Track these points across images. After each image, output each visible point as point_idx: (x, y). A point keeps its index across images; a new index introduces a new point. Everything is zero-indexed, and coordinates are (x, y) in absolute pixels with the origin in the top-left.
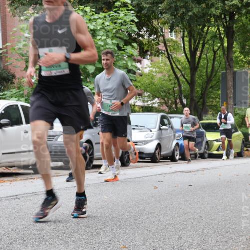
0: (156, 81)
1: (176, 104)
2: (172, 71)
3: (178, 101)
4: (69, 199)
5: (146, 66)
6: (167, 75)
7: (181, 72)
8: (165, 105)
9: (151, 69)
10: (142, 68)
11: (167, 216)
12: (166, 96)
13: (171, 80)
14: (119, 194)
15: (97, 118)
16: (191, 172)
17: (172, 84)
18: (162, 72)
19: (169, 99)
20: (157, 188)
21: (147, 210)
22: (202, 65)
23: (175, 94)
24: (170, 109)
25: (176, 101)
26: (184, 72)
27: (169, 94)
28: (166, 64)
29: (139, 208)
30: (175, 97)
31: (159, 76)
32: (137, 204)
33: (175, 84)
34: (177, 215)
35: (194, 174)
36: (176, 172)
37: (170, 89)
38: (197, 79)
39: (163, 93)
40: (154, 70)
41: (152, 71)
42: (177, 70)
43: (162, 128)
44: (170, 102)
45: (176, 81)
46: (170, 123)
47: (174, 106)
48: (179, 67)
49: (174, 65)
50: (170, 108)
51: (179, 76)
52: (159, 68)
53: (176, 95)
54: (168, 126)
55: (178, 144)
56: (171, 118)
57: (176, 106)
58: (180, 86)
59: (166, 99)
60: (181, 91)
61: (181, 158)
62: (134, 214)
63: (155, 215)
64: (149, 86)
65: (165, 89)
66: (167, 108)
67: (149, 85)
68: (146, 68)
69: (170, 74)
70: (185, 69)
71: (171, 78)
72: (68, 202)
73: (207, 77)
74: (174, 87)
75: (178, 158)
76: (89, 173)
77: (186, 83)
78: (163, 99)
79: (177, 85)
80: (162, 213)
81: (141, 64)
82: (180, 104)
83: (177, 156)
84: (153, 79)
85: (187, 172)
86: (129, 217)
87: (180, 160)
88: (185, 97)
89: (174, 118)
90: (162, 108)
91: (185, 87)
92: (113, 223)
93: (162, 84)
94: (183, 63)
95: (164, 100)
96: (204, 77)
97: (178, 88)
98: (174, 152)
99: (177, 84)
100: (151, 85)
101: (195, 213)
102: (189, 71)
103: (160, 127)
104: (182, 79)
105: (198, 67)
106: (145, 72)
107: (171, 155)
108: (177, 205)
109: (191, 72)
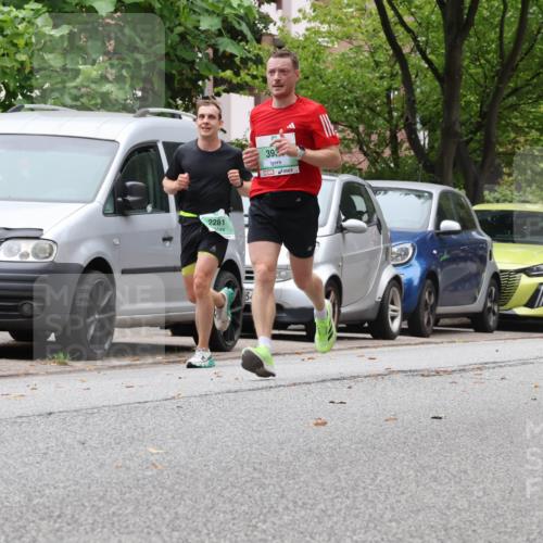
0: (329, 67)
1: (394, 144)
2: (382, 34)
3: (402, 135)
4: (28, 454)
5: (295, 14)
6: (366, 48)
7: (415, 39)
8: (355, 149)
9: (313, 24)
10: (282, 19)
11: (357, 516)
12: (360, 119)
13: (377, 64)
14: (197, 441)
15: (129, 184)
16: (438, 373)
17: (381, 78)
18: (349, 38)
19: (370, 128)
20: (324, 424)
21: (290, 497)
22: (486, 13)
23: (390, 112)
24: (373, 162)
25: (394, 137)
26: (422, 39)
27: (372, 110)
28: (363, 10)
29: (262, 486)
30: (390, 120)
31: (340, 48)
32: (256, 475)
33: (393, 76)
34: (388, 515)
35: (449, 379)
36: (391, 372)
37: (377, 95)
38: (466, 63)
39: (351, 106)
40: (325, 28)
41: (318, 33)
42: (399, 31)
43: (345, 224)
44: (374, 137)
45: (397, 67)
46: (372, 209)
47: (387, 152)
48: (408, 19)
49: (390, 13)
50: (373, 158)
51: (406, 50)
52: (340, 22)
53: (395, 114)
54: (365, 217)
55: (396, 280)
56: (377, 191)
57: (395, 152)
58: (408, 84)
59: (361, 128)
60: (410, 101)
61: (405, 326)
62: (245, 508)
63: (317, 512)
64: (304, 83)
65: (358, 93)
66: (361, 157)
67: (307, 78)
68: (296, 21)
69: (376, 42)
70: (426, 25)
71: (381, 57)
72: (26, 464)
73: (501, 56)
74: (389, 89)
75: (395, 326)
76: (99, 370)
77: (430, 74)
78: (350, 127)
79: (398, 83)
80: (338, 506)
81: (279, 7)
82: (406, 145)
83: (393, 318)
84: (318, 60)
85: (425, 374)
86: (229, 516)
87: (402, 332)
88: (424, 124)
89: (386, 190)
90: (346, 158)
91: (426, 87)
92: (176, 534)
93: (348, 77)
94: (419, 8)
95: (355, 130)
96: (489, 57)
97: (402, 91)
98: (382, 307)
99: (400, 78)
100: (311, 79)
101: (448, 508)
102: (441, 35)
103: (338, 220)
104: (415, 60)
105: (469, 23)
106: (293, 35)
107: (373, 315)
108: (390, 482)
109: (446, 37)
